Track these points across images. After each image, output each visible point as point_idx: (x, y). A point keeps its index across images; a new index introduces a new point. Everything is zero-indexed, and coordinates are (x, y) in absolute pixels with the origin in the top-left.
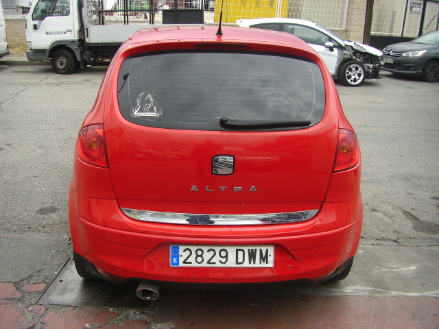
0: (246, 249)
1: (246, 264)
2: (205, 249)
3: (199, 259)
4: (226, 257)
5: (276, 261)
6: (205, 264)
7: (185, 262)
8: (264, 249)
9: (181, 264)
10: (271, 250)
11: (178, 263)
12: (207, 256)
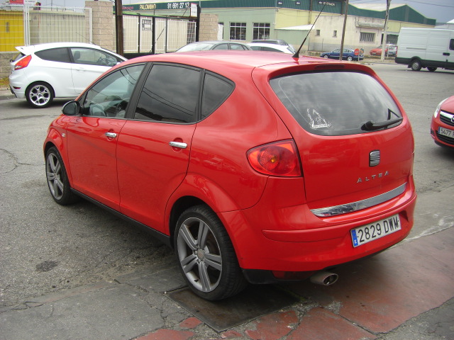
0: (387, 220)
1: (390, 232)
2: (369, 226)
3: (368, 236)
4: (380, 229)
5: (402, 224)
6: (371, 239)
7: (361, 241)
8: (395, 217)
9: (359, 244)
10: (398, 216)
11: (357, 244)
12: (371, 231)
